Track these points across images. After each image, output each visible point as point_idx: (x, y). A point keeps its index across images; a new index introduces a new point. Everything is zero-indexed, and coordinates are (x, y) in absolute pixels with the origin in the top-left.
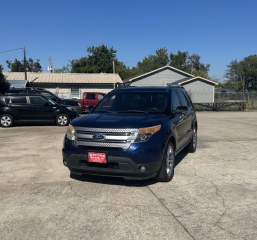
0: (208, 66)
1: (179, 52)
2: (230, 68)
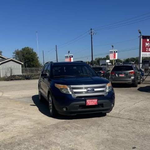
0: (1, 52)
2: (15, 54)
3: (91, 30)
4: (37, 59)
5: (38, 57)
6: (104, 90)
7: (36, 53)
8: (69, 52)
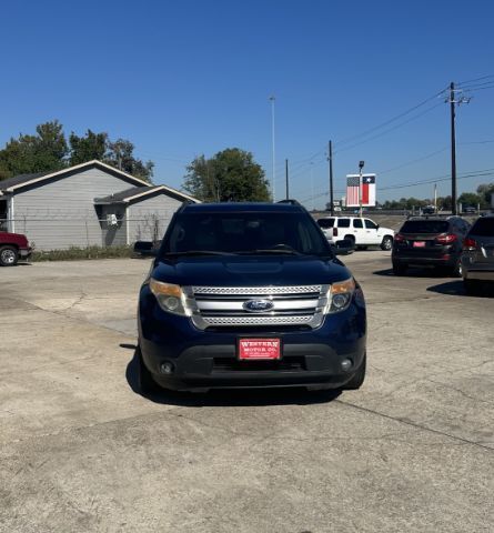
0: (151, 165)
1: (90, 134)
2: (192, 172)
3: (452, 87)
4: (265, 187)
5: (266, 183)
6: (313, 309)
7: (262, 168)
8: (361, 166)
